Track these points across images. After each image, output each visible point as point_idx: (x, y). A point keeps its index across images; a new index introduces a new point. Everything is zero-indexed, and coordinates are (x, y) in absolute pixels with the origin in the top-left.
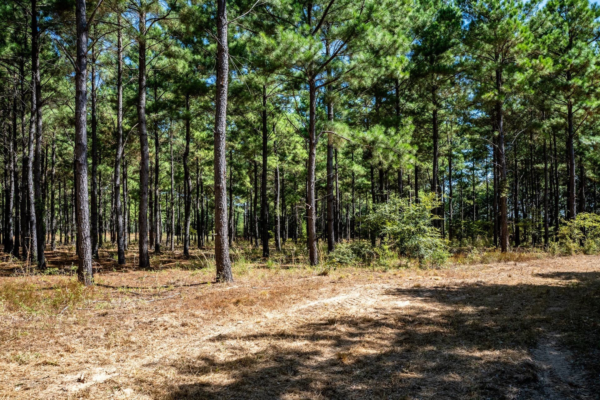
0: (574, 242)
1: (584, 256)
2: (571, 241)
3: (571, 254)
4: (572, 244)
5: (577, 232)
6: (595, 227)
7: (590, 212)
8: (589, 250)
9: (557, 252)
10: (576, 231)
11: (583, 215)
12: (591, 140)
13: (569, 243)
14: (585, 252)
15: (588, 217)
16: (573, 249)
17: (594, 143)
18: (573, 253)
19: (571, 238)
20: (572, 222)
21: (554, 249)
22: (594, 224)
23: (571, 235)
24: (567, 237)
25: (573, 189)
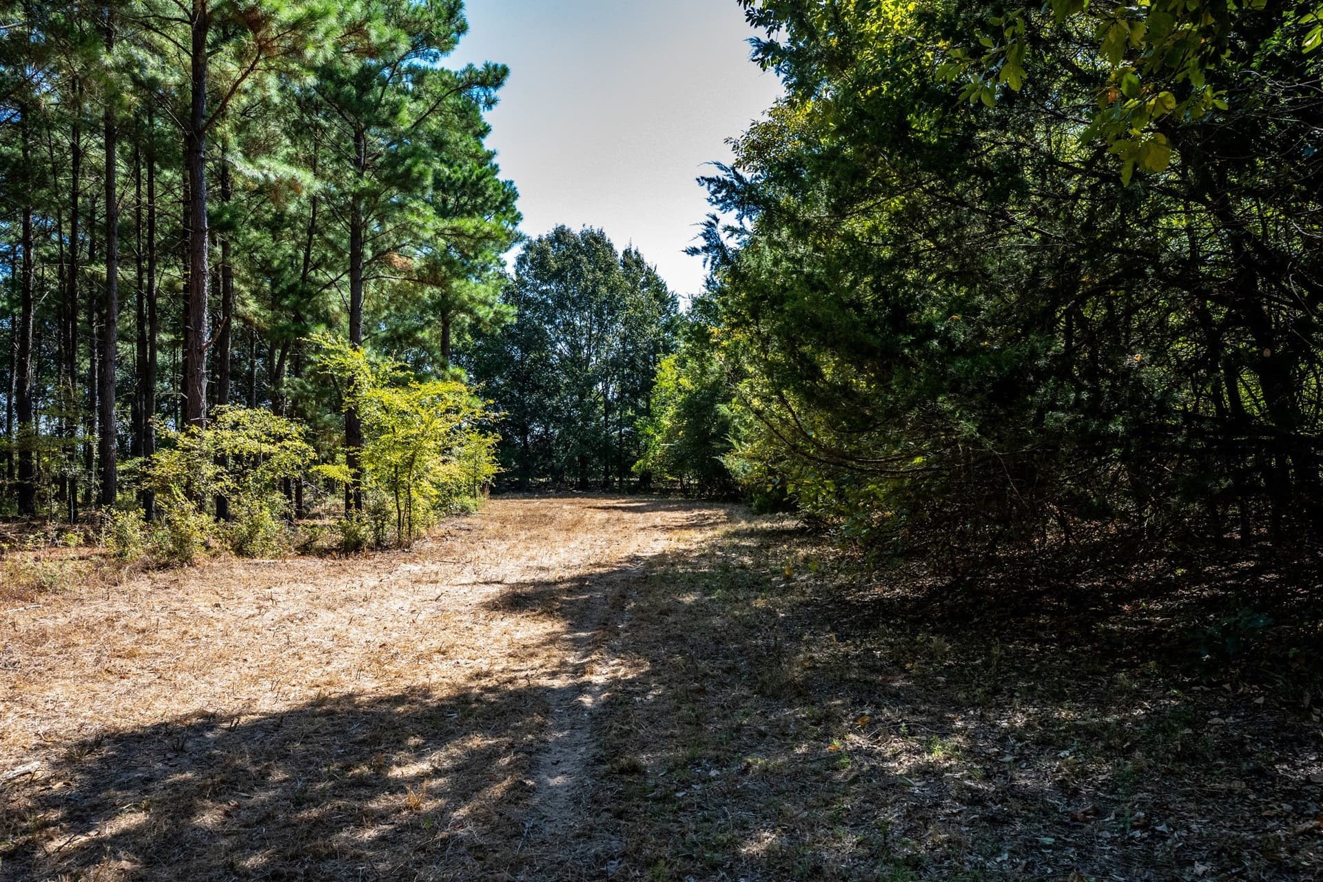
0: (200, 509)
1: (237, 563)
2: (190, 506)
3: (187, 560)
4: (192, 520)
5: (210, 473)
6: (267, 457)
7: (250, 405)
8: (251, 536)
9: (137, 552)
10: (209, 470)
11: (233, 412)
12: (262, 167)
13: (184, 514)
14: (241, 549)
15: (245, 420)
16: (197, 537)
17: (272, 178)
18: (199, 554)
19: (190, 495)
20: (193, 436)
21: (122, 540)
22: (265, 448)
23: (190, 483)
24: (176, 490)
25: (200, 320)
